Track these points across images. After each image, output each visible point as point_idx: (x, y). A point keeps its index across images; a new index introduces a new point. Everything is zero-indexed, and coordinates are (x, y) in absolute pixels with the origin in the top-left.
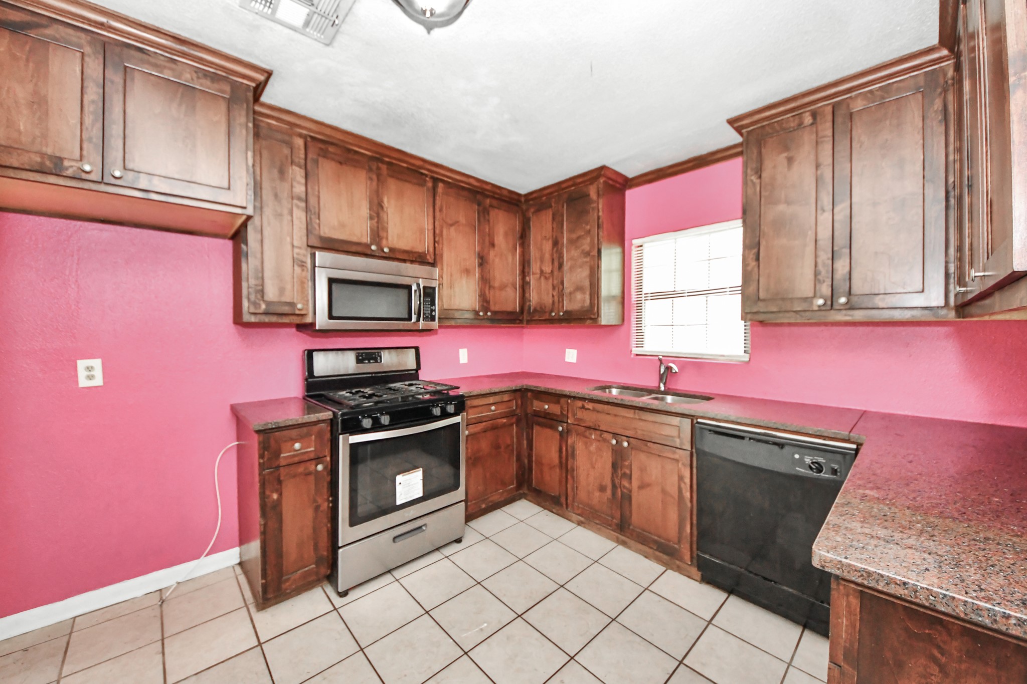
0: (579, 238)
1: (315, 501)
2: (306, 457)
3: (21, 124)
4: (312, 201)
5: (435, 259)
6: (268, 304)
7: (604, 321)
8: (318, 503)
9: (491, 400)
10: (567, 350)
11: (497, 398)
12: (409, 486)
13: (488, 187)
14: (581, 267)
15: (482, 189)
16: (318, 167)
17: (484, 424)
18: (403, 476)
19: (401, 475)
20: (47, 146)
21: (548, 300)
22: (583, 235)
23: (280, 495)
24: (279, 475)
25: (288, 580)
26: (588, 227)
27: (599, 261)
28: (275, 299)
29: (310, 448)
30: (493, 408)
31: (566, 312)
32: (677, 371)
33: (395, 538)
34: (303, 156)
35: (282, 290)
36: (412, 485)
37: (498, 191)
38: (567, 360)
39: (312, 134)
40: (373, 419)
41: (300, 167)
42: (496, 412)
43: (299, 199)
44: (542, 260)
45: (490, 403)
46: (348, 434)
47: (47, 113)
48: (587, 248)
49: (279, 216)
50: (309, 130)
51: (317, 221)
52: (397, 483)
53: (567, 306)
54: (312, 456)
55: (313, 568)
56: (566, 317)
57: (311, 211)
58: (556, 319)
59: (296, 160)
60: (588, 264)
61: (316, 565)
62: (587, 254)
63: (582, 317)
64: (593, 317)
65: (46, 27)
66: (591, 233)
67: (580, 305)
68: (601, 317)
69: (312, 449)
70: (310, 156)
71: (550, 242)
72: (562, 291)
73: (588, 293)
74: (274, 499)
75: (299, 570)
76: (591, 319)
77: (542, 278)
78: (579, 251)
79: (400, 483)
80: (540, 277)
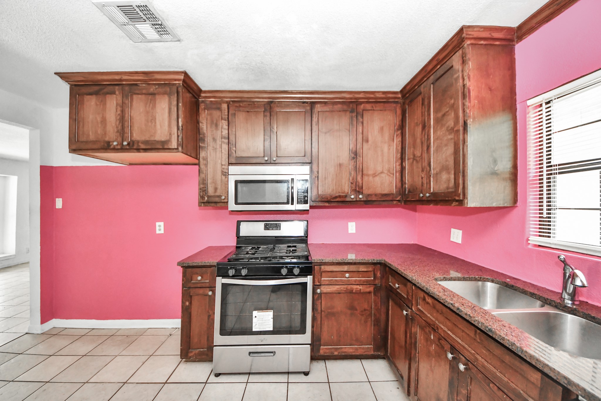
0: (444, 115)
1: (209, 312)
2: (203, 285)
3: (99, 131)
4: (232, 138)
5: (311, 160)
6: (209, 197)
7: (472, 202)
8: (210, 313)
9: (346, 268)
10: (453, 230)
11: (353, 268)
12: (262, 320)
13: (361, 96)
14: (446, 145)
15: (356, 98)
16: (235, 118)
17: (338, 287)
18: (258, 312)
19: (256, 312)
20: (106, 137)
21: (418, 182)
22: (448, 112)
23: (191, 303)
24: (190, 292)
25: (192, 352)
26: (452, 101)
27: (466, 135)
28: (213, 194)
29: (207, 280)
30: (347, 275)
31: (434, 194)
32: (586, 284)
33: (250, 353)
34: (227, 114)
35: (216, 189)
36: (265, 320)
37: (372, 96)
38: (452, 239)
39: (232, 100)
40: (236, 270)
41: (225, 120)
42: (349, 279)
43: (225, 138)
44: (414, 146)
45: (345, 270)
46: (221, 277)
47: (106, 124)
48: (451, 123)
49: (215, 149)
50: (231, 98)
51: (234, 148)
52: (254, 316)
53: (433, 187)
54: (208, 285)
55: (206, 351)
56: (432, 198)
57: (230, 143)
58: (425, 200)
59: (224, 117)
60: (453, 141)
61: (207, 349)
62: (451, 130)
63: (447, 199)
64: (457, 198)
65: (104, 89)
66: (455, 106)
67: (445, 186)
68: (467, 198)
69: (208, 281)
70: (230, 112)
71: (420, 126)
72: (429, 172)
73: (453, 172)
74: (187, 305)
75: (198, 349)
76: (457, 201)
77: (415, 162)
78: (444, 129)
79: (256, 317)
80: (413, 161)
